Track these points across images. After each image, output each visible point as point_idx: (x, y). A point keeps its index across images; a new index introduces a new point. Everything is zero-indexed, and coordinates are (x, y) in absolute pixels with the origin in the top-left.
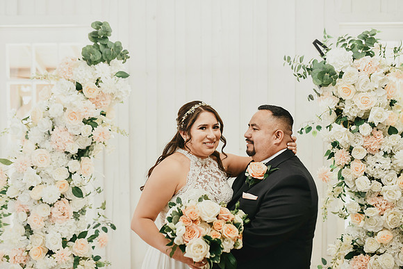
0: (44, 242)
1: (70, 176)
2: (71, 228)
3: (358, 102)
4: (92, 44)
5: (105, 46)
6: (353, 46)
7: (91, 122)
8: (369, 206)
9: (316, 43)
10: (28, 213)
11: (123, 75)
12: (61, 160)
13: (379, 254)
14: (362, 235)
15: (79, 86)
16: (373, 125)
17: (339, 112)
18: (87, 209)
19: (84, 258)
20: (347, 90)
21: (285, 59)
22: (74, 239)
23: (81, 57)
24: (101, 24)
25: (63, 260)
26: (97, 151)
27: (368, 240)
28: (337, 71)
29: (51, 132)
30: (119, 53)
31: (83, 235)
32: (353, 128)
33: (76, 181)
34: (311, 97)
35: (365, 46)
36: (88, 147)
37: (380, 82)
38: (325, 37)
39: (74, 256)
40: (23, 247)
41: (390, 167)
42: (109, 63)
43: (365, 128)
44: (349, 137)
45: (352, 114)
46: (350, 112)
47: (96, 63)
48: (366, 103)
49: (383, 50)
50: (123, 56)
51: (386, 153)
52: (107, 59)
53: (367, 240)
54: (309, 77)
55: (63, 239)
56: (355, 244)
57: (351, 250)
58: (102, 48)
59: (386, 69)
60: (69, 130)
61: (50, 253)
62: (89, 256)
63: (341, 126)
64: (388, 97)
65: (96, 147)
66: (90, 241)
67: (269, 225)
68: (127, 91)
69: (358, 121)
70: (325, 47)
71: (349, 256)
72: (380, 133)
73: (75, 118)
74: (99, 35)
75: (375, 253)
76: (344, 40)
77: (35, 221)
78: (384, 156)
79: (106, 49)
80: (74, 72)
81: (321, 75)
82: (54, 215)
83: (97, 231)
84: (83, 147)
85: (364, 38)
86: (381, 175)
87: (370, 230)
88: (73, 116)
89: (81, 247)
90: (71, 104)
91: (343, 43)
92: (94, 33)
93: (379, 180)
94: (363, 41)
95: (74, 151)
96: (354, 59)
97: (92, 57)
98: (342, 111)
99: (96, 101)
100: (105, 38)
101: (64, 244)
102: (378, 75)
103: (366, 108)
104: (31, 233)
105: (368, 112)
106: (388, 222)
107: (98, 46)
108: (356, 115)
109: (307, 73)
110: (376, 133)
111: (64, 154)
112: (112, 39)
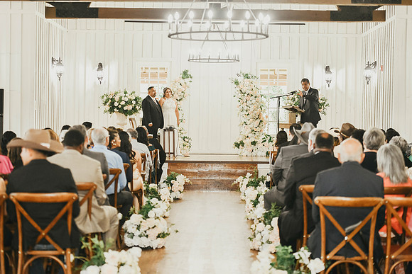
3: (244, 89)
4: (184, 74)
5: (187, 75)
11: (191, 81)
15: (181, 84)
21: (229, 78)
23: (181, 77)
24: (186, 70)
26: (184, 99)
42: (188, 79)
50: (191, 77)
70: (240, 75)
76: (244, 74)
80: (180, 81)
84: (181, 98)
88: (179, 91)
97: (184, 77)
98: (241, 91)
108: (244, 92)
110: (248, 96)
112: (189, 73)
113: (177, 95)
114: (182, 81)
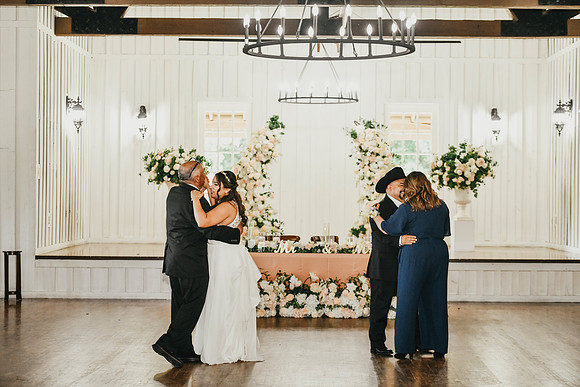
1: (263, 170)
3: (365, 144)
9: (355, 122)
10: (246, 184)
11: (282, 133)
12: (259, 164)
15: (267, 137)
17: (360, 147)
20: (361, 140)
21: (342, 128)
23: (268, 127)
24: (276, 116)
26: (272, 161)
29: (256, 154)
30: (281, 125)
33: (265, 172)
35: (369, 125)
42: (278, 129)
43: (368, 154)
44: (363, 157)
46: (363, 148)
47: (273, 129)
48: (368, 145)
50: (283, 127)
51: (376, 163)
59: (376, 133)
60: (263, 153)
64: (377, 143)
70: (358, 123)
79: (277, 124)
80: (266, 132)
82: (256, 184)
84: (268, 159)
88: (265, 148)
90: (264, 144)
92: (272, 118)
95: (264, 161)
96: (365, 129)
97: (271, 126)
100: (276, 120)
107: (274, 123)
110: (373, 156)
111: (261, 162)
112: (279, 121)
113: (262, 155)
114: (269, 133)
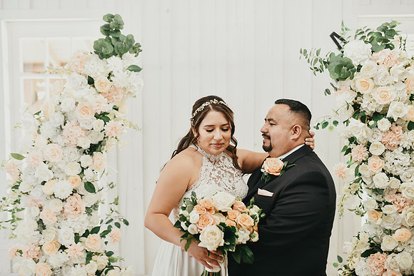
0: (57, 237)
1: (83, 171)
2: (83, 223)
3: (377, 97)
4: (104, 37)
5: (117, 39)
6: (372, 39)
7: (103, 116)
8: (387, 203)
9: (334, 35)
10: (41, 208)
11: (136, 69)
12: (73, 154)
13: (397, 252)
14: (379, 233)
15: (91, 81)
16: (391, 120)
17: (356, 106)
18: (100, 204)
19: (96, 254)
20: (365, 84)
21: (301, 52)
22: (86, 235)
23: (93, 51)
24: (113, 17)
25: (76, 256)
26: (110, 146)
27: (386, 238)
28: (355, 64)
29: (63, 127)
30: (131, 46)
31: (96, 230)
32: (372, 123)
33: (88, 175)
34: (328, 92)
35: (384, 38)
36: (100, 142)
37: (400, 75)
38: (343, 30)
39: (87, 252)
40: (36, 242)
41: (409, 164)
42: (121, 57)
43: (384, 124)
44: (366, 132)
45: (370, 109)
46: (368, 107)
47: (108, 56)
48: (385, 97)
49: (403, 42)
50: (136, 49)
51: (405, 149)
52: (119, 53)
53: (384, 239)
54: (326, 71)
55: (75, 234)
56: (372, 242)
57: (368, 248)
58: (114, 41)
59: (406, 62)
60: (81, 125)
61: (63, 248)
62: (102, 251)
63: (359, 121)
64: (408, 91)
65: (108, 142)
66: (103, 236)
67: (284, 222)
68: (140, 85)
69: (377, 116)
70: (342, 40)
71: (366, 254)
72: (399, 128)
73: (87, 112)
74: (112, 28)
75: (393, 251)
76: (363, 32)
77: (47, 216)
78: (403, 152)
79: (119, 43)
80: (86, 66)
81: (339, 69)
82: (66, 210)
83: (110, 227)
84: (95, 142)
85: (384, 31)
86: (400, 171)
87: (388, 228)
88: (85, 110)
89: (94, 243)
90: (82, 98)
91: (361, 35)
92: (106, 26)
93: (398, 177)
94: (383, 33)
95: (86, 146)
96: (373, 52)
97: (103, 50)
98: (360, 105)
99: (108, 96)
100: (117, 31)
101: (77, 239)
102: (398, 69)
103: (385, 103)
104: (44, 227)
105: (387, 107)
106: (406, 220)
107: (110, 39)
108: (374, 110)
109: (324, 67)
110: (395, 128)
111: (77, 149)
112: (124, 32)
113: (78, 131)
114: (97, 68)
